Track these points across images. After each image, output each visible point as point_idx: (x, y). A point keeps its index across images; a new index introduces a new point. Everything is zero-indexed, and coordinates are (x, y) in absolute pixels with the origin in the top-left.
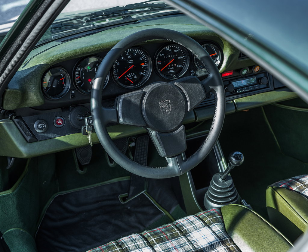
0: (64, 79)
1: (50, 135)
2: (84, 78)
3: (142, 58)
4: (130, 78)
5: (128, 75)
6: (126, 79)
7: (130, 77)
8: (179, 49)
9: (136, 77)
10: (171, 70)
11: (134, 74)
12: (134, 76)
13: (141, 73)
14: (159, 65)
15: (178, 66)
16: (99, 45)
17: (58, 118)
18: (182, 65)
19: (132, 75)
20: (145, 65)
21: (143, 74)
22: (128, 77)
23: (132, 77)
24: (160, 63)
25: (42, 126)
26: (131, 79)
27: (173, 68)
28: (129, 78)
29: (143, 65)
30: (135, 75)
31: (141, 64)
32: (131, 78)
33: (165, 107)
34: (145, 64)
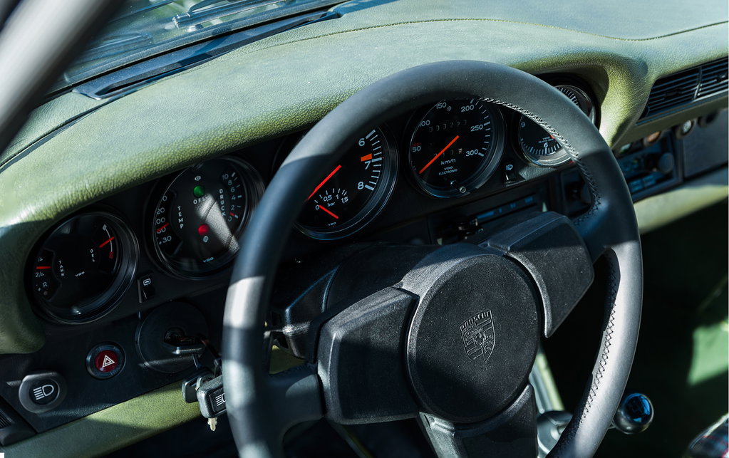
0: (113, 241)
1: (78, 412)
2: (182, 226)
3: (365, 140)
4: (329, 205)
5: (324, 195)
6: (318, 207)
7: (330, 202)
8: (474, 103)
9: (346, 198)
10: (448, 168)
11: (341, 191)
12: (341, 196)
13: (361, 185)
14: (415, 155)
15: (469, 153)
16: (237, 128)
17: (101, 349)
18: (481, 151)
19: (334, 196)
20: (373, 161)
21: (366, 186)
22: (322, 203)
23: (334, 200)
24: (417, 149)
25: (47, 390)
26: (330, 209)
27: (454, 160)
28: (326, 207)
29: (367, 160)
30: (344, 192)
31: (363, 159)
32: (332, 204)
33: (478, 338)
34: (374, 158)
